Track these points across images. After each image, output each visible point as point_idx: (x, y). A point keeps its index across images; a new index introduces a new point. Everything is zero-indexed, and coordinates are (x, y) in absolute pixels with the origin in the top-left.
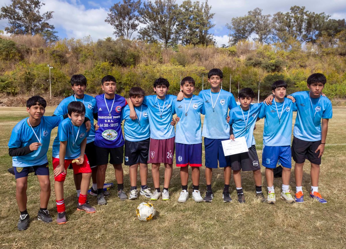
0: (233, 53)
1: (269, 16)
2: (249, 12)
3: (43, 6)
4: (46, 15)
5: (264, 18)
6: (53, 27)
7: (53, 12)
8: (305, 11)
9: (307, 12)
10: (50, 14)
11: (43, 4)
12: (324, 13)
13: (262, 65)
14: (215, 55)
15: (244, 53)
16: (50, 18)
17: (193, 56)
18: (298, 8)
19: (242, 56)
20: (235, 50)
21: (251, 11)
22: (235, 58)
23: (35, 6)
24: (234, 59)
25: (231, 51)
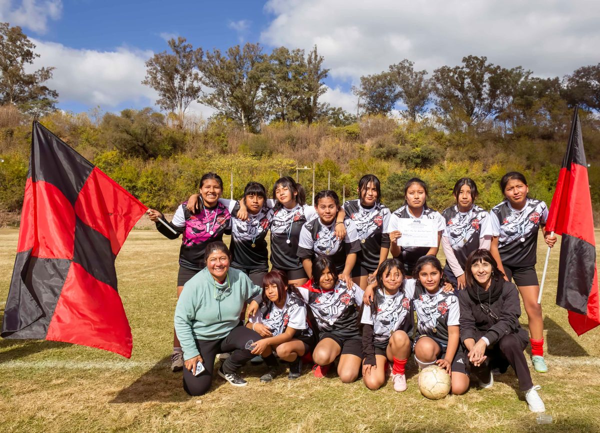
0: (353, 135)
1: (424, 72)
2: (391, 67)
3: (37, 58)
4: (40, 73)
5: (416, 76)
6: (55, 94)
7: (53, 68)
8: (486, 64)
9: (489, 66)
10: (48, 72)
11: (37, 55)
12: (520, 67)
13: (399, 156)
14: (323, 138)
15: (373, 136)
16: (47, 79)
17: (282, 141)
18: (476, 58)
19: (369, 141)
20: (356, 130)
21: (394, 66)
22: (357, 145)
23: (23, 59)
24: (354, 145)
25: (349, 132)
